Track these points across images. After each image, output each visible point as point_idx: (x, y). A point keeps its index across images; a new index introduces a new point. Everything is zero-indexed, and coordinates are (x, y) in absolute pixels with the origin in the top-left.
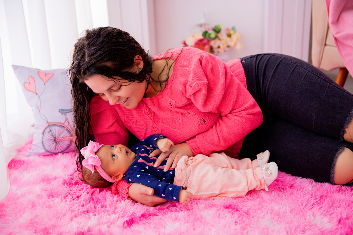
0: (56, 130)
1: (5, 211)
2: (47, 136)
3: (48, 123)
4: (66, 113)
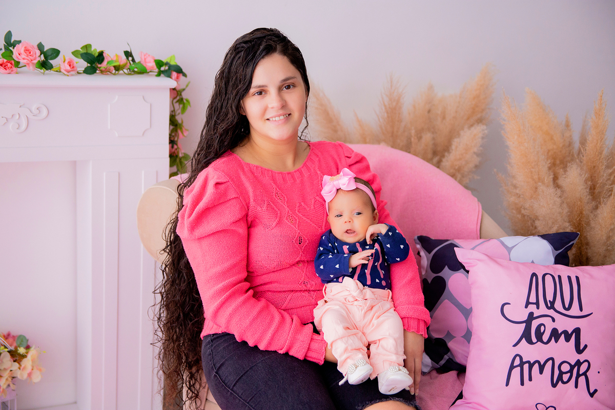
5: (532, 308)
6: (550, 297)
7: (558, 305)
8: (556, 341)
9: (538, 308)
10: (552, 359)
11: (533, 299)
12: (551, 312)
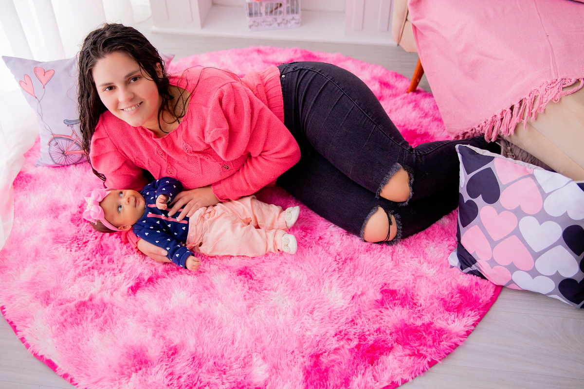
0: (63, 143)
2: (54, 149)
3: (53, 135)
4: (72, 125)
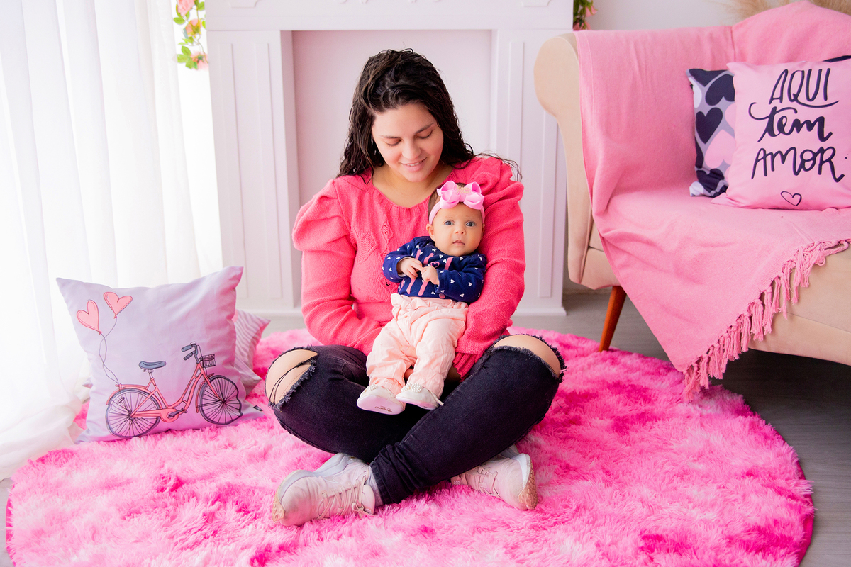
0: (132, 398)
1: (44, 542)
2: (116, 408)
3: (119, 386)
4: (152, 369)
5: (776, 103)
6: (794, 91)
7: (802, 97)
8: (798, 131)
9: (781, 102)
10: (794, 149)
11: (777, 94)
12: (794, 105)
